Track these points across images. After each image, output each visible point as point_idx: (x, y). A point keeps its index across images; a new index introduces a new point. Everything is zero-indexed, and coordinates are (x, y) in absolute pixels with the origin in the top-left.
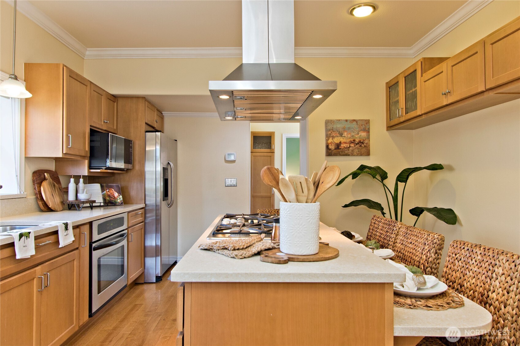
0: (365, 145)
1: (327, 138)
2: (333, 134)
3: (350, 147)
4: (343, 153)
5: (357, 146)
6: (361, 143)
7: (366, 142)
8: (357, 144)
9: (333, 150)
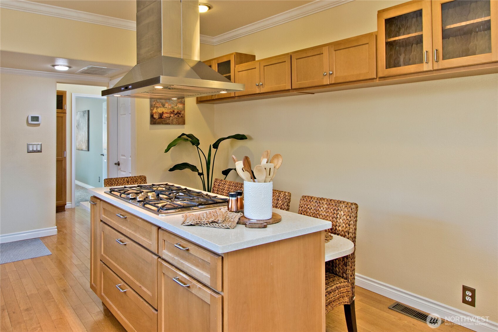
0: (182, 115)
1: (152, 108)
2: (157, 105)
3: (170, 117)
4: (165, 122)
5: (176, 116)
6: (178, 113)
7: (182, 113)
8: (175, 115)
9: (157, 119)
